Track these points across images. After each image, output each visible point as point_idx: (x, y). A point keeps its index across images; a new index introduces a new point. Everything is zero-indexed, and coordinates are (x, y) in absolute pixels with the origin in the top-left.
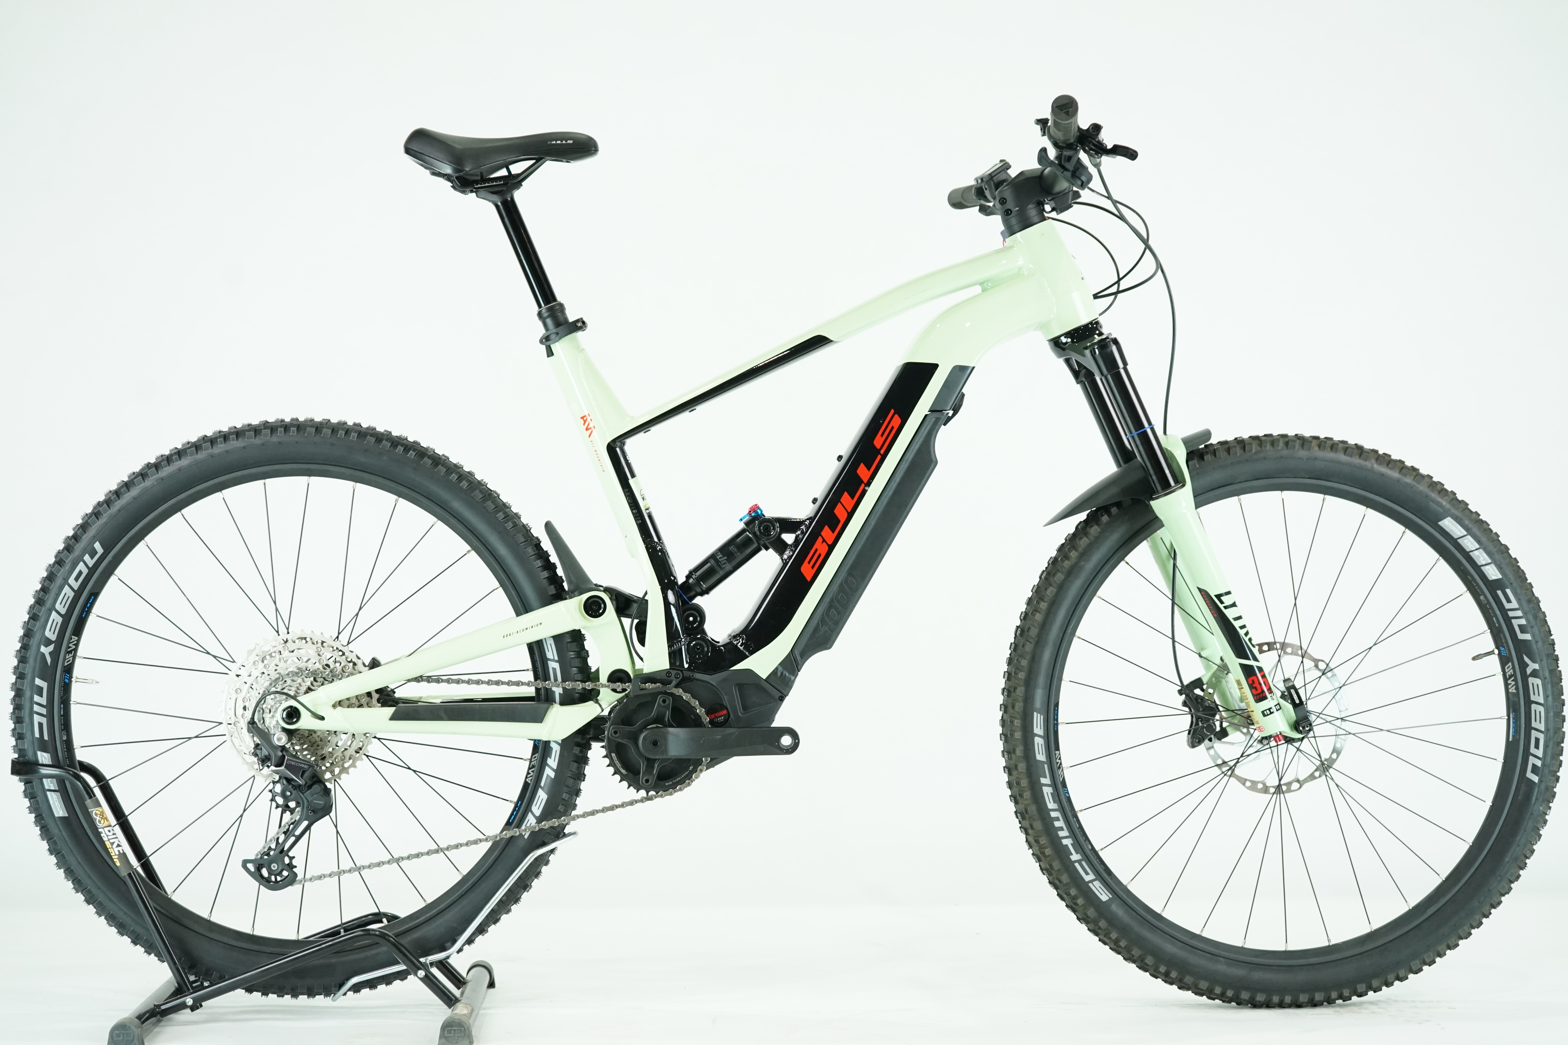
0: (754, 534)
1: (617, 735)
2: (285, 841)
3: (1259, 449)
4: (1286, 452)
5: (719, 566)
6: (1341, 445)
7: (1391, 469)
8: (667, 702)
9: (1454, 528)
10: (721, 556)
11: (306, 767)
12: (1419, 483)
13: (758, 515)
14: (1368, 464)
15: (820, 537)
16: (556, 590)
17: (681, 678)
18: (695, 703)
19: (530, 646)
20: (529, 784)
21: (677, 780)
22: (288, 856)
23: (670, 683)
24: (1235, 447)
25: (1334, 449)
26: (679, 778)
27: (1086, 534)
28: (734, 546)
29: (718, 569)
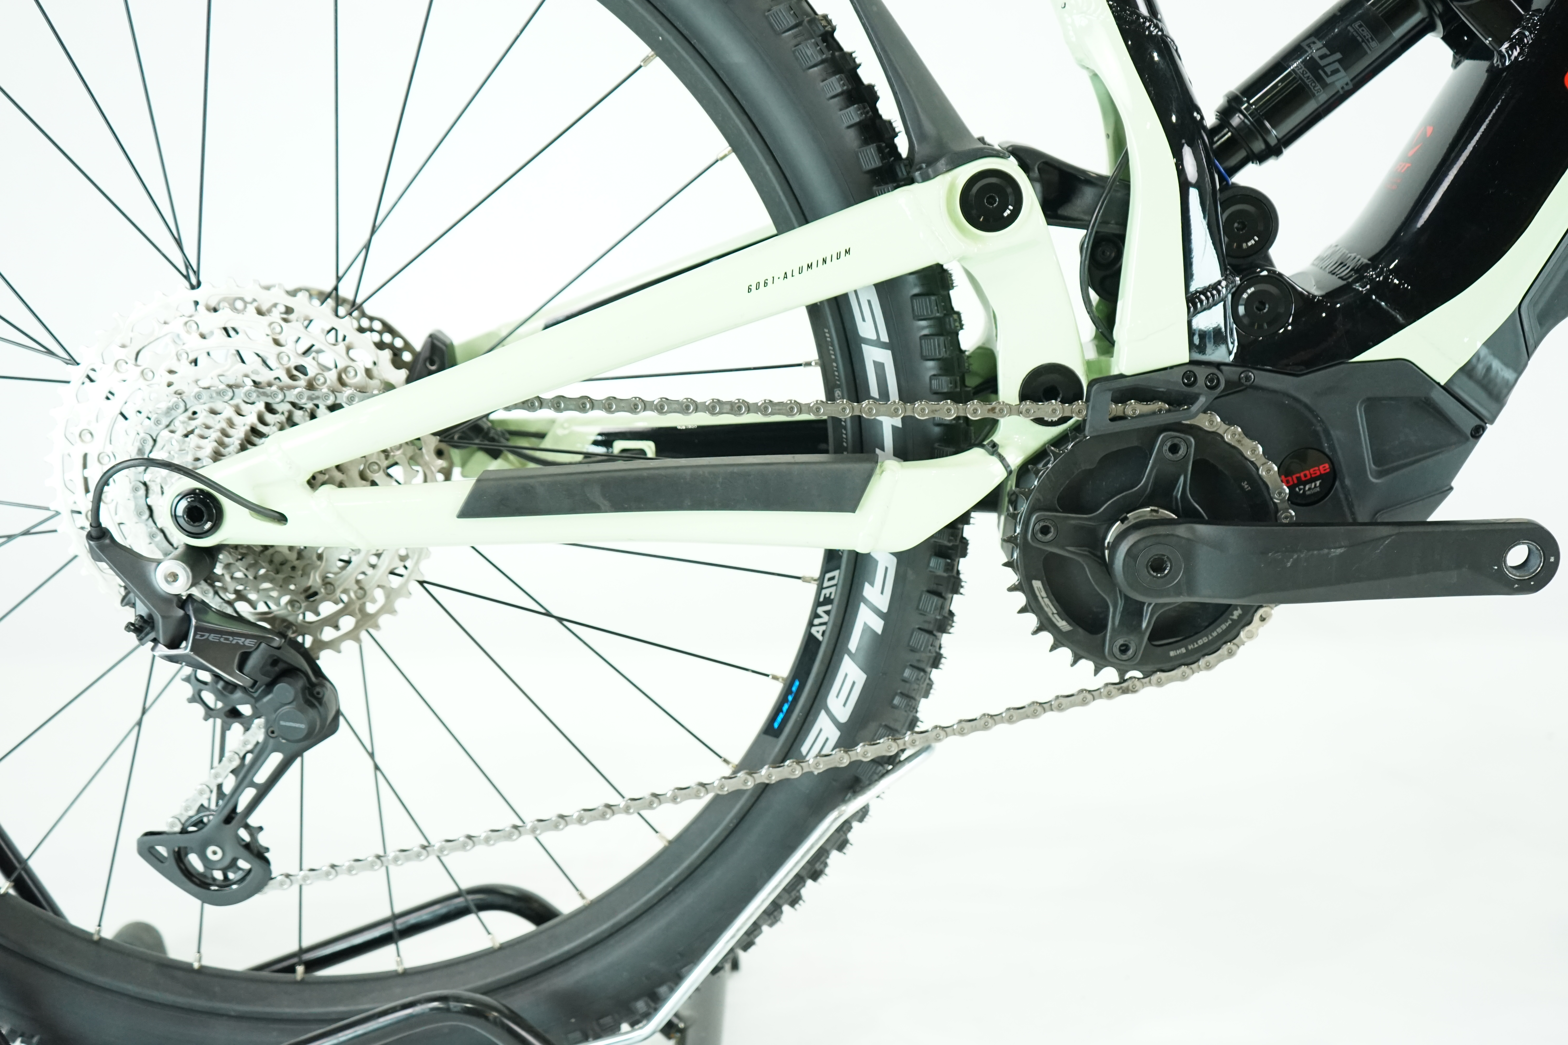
1: (1050, 536)
2: (237, 790)
5: (1319, 79)
8: (1182, 452)
11: (248, 642)
16: (882, 159)
17: (1218, 385)
18: (1253, 451)
19: (814, 310)
20: (818, 643)
21: (1200, 642)
22: (247, 827)
23: (1191, 400)
26: (1205, 640)
28: (1360, 21)
29: (1314, 87)
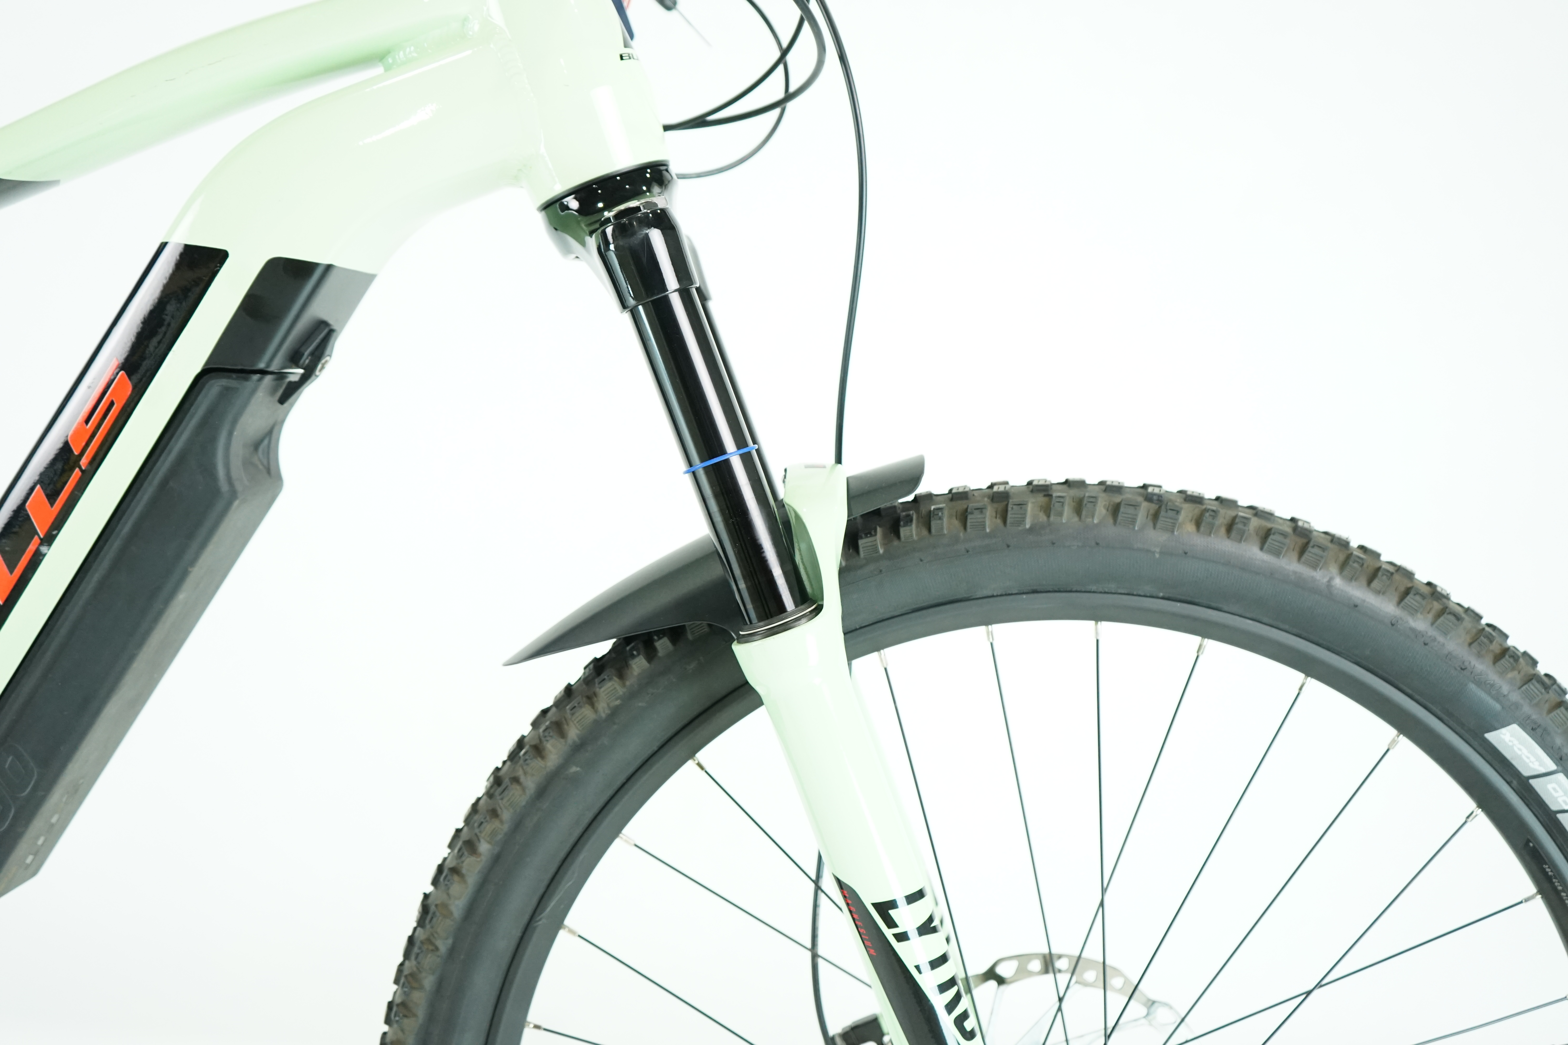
3: (1043, 518)
4: (1111, 531)
6: (1255, 522)
7: (1378, 592)
9: (1525, 751)
12: (1445, 633)
14: (1320, 576)
24: (981, 510)
25: (1234, 533)
27: (591, 699)
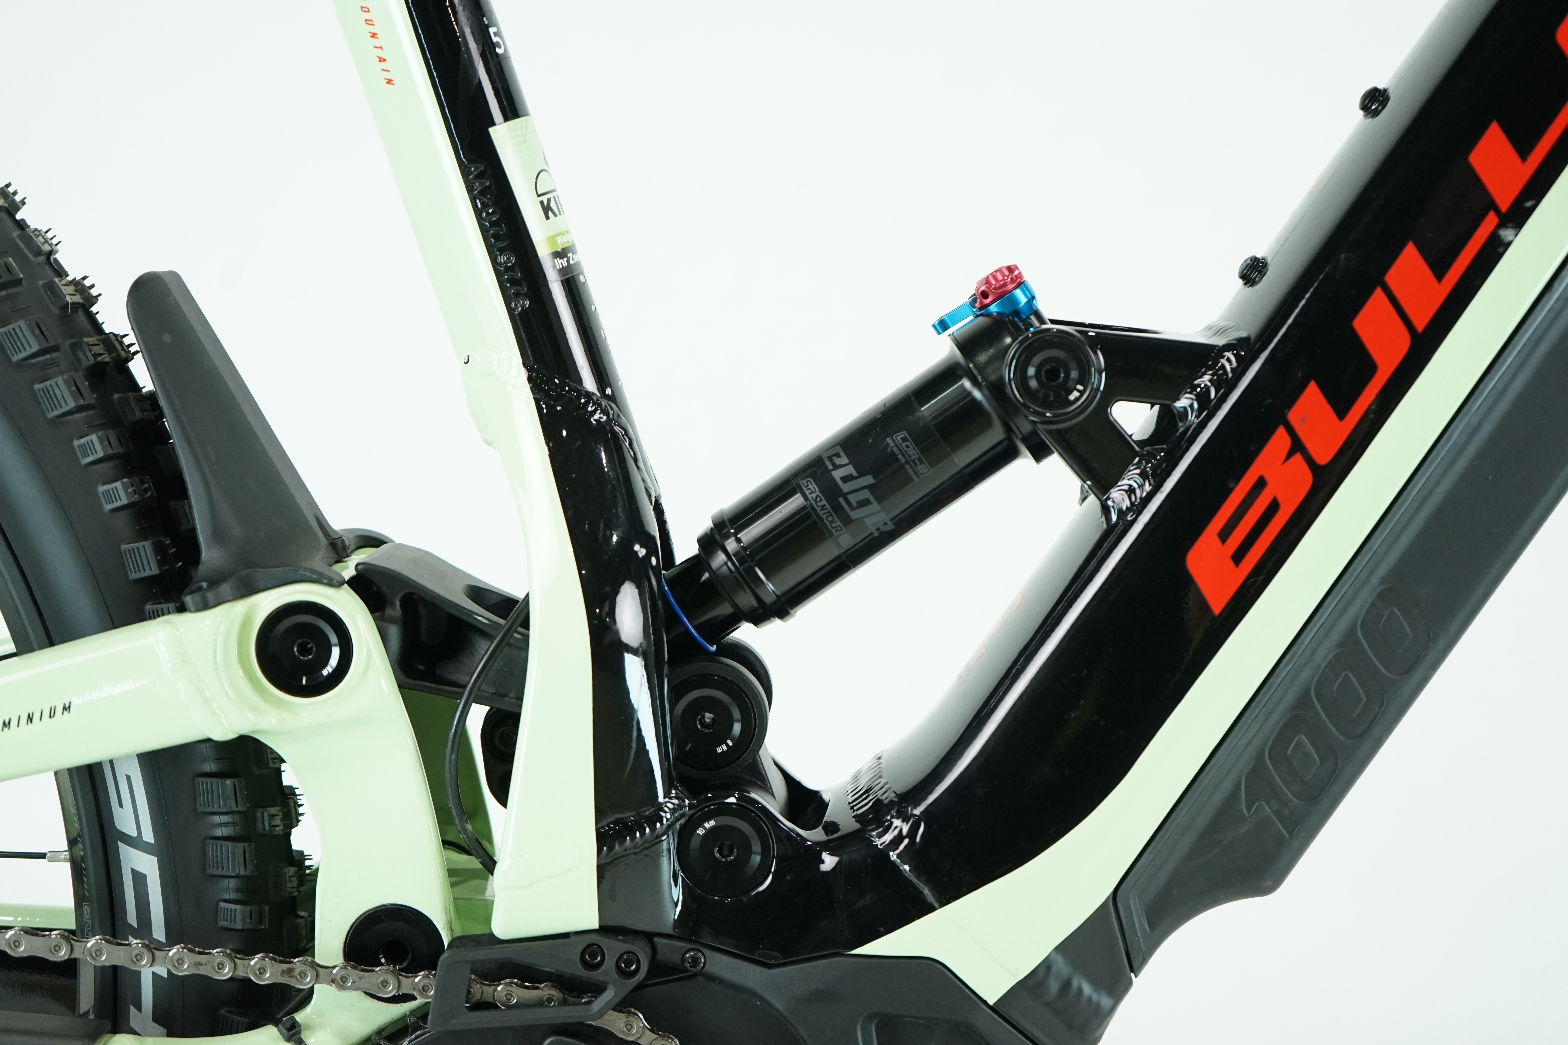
0: (997, 390)
5: (838, 509)
10: (850, 470)
13: (1016, 313)
15: (1281, 431)
16: (160, 564)
17: (642, 974)
23: (598, 989)
28: (905, 432)
29: (832, 522)
